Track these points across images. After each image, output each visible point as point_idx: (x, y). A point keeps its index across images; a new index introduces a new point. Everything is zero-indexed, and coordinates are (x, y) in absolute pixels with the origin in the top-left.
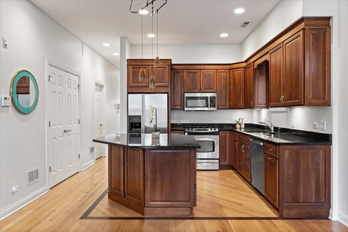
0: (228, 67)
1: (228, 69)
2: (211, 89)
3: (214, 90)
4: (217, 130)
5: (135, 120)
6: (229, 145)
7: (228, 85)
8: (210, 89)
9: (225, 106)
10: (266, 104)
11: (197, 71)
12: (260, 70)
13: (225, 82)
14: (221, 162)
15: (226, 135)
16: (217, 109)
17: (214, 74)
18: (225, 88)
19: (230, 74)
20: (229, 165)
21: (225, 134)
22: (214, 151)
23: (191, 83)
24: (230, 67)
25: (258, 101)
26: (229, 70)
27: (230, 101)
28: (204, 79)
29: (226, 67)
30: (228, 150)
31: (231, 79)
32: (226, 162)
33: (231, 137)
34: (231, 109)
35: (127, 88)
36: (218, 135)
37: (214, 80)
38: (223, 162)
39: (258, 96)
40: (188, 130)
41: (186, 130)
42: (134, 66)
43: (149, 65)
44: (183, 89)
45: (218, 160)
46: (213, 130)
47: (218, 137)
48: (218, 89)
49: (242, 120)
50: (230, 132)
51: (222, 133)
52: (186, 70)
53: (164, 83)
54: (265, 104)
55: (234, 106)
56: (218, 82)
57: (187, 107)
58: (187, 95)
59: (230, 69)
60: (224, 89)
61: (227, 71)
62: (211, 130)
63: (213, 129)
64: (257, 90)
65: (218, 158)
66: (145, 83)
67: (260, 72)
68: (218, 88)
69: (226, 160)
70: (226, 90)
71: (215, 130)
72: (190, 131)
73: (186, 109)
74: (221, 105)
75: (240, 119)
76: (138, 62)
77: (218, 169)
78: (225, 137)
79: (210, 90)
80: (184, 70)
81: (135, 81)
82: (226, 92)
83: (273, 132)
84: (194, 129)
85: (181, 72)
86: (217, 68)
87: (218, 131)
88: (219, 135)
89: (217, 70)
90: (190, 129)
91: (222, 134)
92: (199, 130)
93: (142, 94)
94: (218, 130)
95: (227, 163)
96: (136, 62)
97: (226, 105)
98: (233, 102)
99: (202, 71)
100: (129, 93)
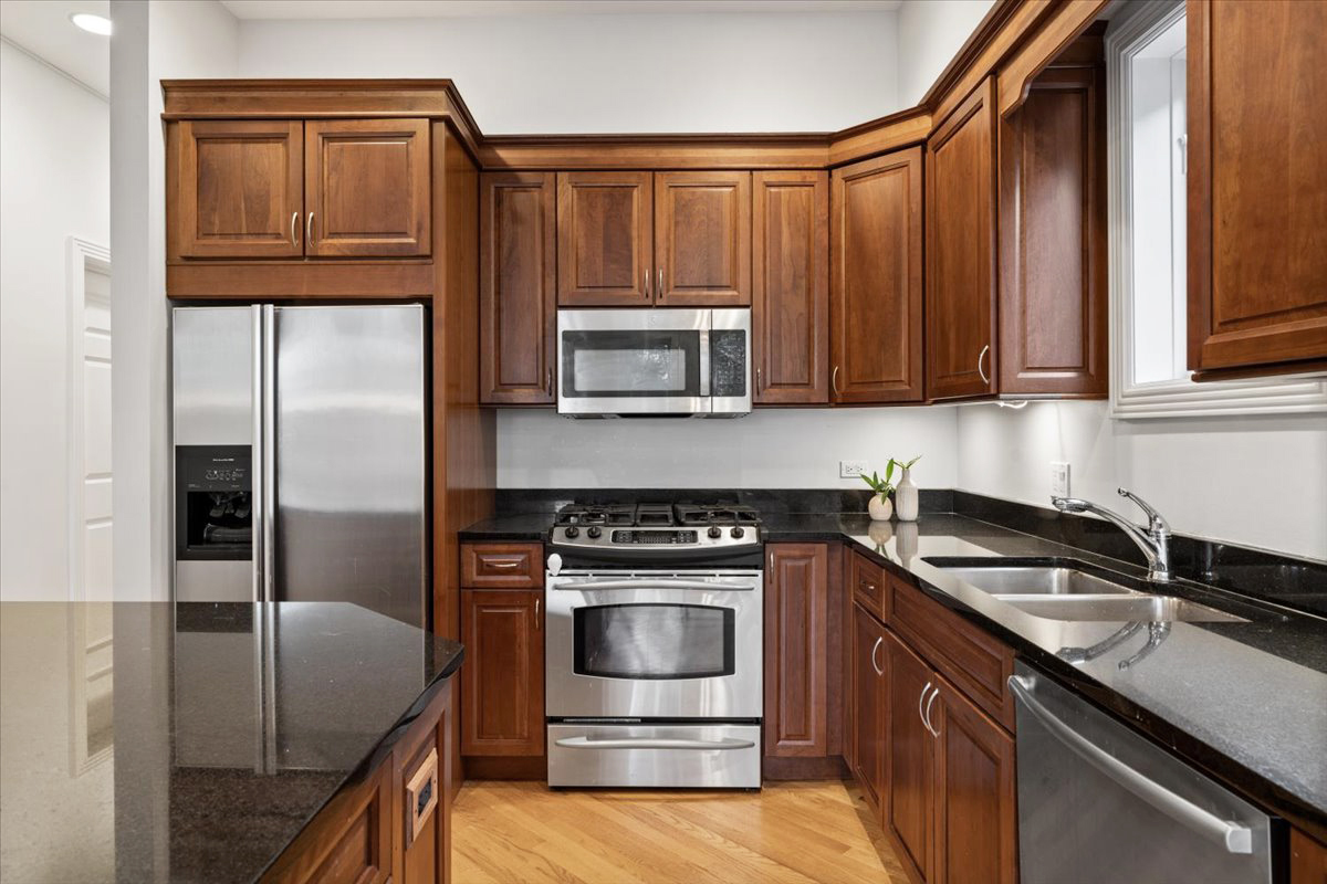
0: (820, 158)
1: (821, 166)
2: (721, 287)
3: (735, 293)
4: (749, 536)
5: (215, 479)
6: (823, 633)
7: (820, 266)
8: (710, 287)
9: (801, 390)
10: (1083, 368)
11: (632, 178)
12: (1038, 127)
13: (803, 244)
14: (779, 740)
15: (807, 568)
16: (755, 405)
17: (735, 197)
18: (803, 282)
19: (830, 199)
20: (830, 758)
21: (802, 563)
22: (728, 668)
23: (600, 251)
24: (830, 156)
25: (1024, 346)
26: (827, 172)
27: (832, 360)
28: (677, 223)
29: (811, 158)
30: (817, 665)
31: (840, 221)
32: (805, 736)
33: (836, 578)
34: (839, 406)
35: (168, 266)
36: (756, 568)
37: (735, 231)
38: (788, 737)
39: (1029, 312)
40: (572, 534)
41: (559, 538)
42: (206, 128)
43: (304, 119)
44: (550, 284)
45: (758, 728)
46: (726, 539)
47: (756, 581)
48: (759, 289)
49: (905, 470)
50: (829, 550)
51: (779, 558)
52: (567, 174)
53: (404, 234)
54: (1080, 365)
55: (855, 389)
56: (758, 244)
57: (572, 392)
58: (568, 321)
59: (830, 169)
60: (795, 286)
61: (812, 177)
62: (714, 535)
63: (726, 531)
64: (1023, 266)
65: (759, 714)
66: (278, 236)
67: (1039, 143)
68: (759, 280)
69: (807, 725)
70: (809, 291)
71: (737, 535)
72: (582, 542)
73: (566, 405)
74: (779, 385)
75: (892, 463)
76: (235, 99)
77: (758, 785)
78: (802, 578)
79: (714, 293)
80: (559, 174)
81: (217, 222)
82: (809, 302)
83: (1162, 576)
84: (608, 532)
85: (539, 186)
86: (752, 159)
87: (754, 541)
88: (762, 567)
89: (751, 170)
90: (583, 531)
91: (784, 562)
92: (635, 536)
93: (258, 307)
94: (759, 535)
95: (811, 745)
96: (222, 100)
97: (809, 384)
98: (848, 364)
99: (663, 180)
100: (178, 299)
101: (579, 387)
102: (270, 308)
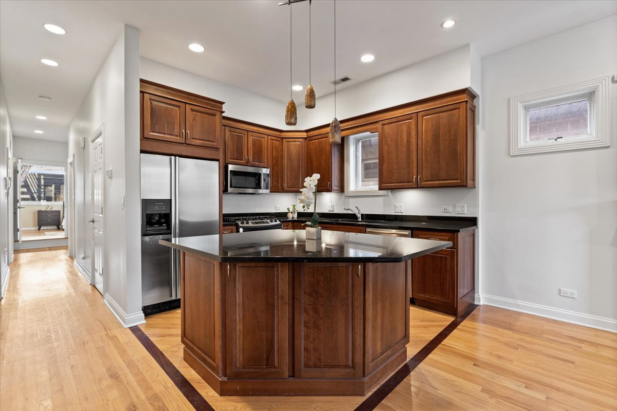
0: (280, 135)
1: (280, 137)
3: (264, 164)
4: (278, 222)
5: (157, 210)
11: (243, 132)
13: (277, 154)
16: (270, 192)
17: (265, 141)
19: (282, 145)
23: (235, 149)
25: (334, 182)
27: (283, 182)
28: (252, 145)
29: (278, 135)
31: (285, 151)
34: (284, 192)
35: (140, 140)
37: (264, 149)
39: (335, 177)
40: (243, 223)
41: (239, 224)
42: (154, 98)
43: (186, 103)
46: (274, 223)
48: (269, 164)
52: (228, 128)
53: (213, 142)
54: (340, 187)
55: (289, 189)
56: (269, 153)
59: (283, 138)
61: (279, 139)
63: (273, 221)
66: (177, 136)
70: (278, 165)
72: (245, 225)
73: (230, 190)
74: (273, 187)
76: (163, 91)
79: (261, 164)
80: (226, 127)
81: (157, 128)
83: (360, 220)
84: (250, 222)
86: (267, 132)
87: (280, 222)
89: (268, 135)
90: (245, 222)
92: (255, 223)
98: (287, 183)
99: (250, 134)
100: (142, 152)
101: (233, 185)
102: (173, 158)
